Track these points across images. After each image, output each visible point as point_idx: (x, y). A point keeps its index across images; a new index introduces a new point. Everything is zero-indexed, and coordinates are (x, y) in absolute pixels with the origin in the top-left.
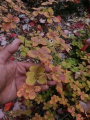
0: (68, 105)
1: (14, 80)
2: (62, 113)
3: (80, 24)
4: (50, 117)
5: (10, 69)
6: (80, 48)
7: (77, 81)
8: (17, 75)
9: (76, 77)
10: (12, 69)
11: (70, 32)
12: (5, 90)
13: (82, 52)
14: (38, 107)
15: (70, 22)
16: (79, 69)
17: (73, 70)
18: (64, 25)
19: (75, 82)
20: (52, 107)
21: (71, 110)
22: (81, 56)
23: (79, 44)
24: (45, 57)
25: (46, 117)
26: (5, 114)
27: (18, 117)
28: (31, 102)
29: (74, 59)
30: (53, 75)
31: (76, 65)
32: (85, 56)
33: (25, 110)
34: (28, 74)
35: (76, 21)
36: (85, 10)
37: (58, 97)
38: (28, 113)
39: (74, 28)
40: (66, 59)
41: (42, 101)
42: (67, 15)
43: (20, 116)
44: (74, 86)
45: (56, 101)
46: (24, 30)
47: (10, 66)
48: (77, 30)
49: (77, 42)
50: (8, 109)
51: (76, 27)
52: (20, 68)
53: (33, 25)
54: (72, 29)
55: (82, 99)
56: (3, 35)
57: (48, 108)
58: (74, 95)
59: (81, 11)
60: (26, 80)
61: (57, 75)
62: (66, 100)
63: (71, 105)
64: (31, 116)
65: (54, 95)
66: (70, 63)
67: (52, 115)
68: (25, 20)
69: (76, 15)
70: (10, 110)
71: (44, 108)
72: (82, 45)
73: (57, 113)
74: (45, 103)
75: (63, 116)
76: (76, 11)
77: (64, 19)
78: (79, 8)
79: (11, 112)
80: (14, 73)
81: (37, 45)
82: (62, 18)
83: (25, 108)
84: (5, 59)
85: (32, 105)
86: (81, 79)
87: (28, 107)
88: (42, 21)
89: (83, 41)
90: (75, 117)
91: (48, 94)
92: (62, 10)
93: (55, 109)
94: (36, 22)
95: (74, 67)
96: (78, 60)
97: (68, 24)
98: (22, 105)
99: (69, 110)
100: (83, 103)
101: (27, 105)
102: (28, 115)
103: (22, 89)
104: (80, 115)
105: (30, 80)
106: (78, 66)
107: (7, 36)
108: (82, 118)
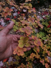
0: (40, 58)
1: (11, 45)
2: (36, 63)
3: (46, 12)
4: (30, 65)
5: (9, 39)
6: (47, 26)
7: (46, 45)
8: (12, 42)
9: (45, 43)
10: (10, 39)
11: (41, 17)
12: (6, 51)
13: (48, 28)
14: (23, 60)
15: (40, 11)
16: (46, 38)
17: (43, 39)
18: (37, 13)
19: (44, 45)
20: (31, 60)
21: (42, 61)
22: (47, 31)
23: (46, 24)
24: (29, 32)
25: (27, 65)
26: (4, 64)
27: (11, 65)
28: (19, 57)
29: (43, 32)
30: (34, 42)
31: (44, 36)
32: (49, 31)
33: (15, 62)
34: (19, 41)
35: (44, 11)
36: (49, 4)
37: (34, 54)
38: (17, 63)
39: (43, 14)
40: (38, 32)
41: (25, 56)
42: (39, 7)
43: (12, 65)
44: (44, 48)
45: (33, 56)
46: (14, 16)
47: (9, 37)
48: (45, 16)
49: (45, 23)
50: (5, 61)
51: (44, 14)
52: (14, 38)
53: (19, 13)
54: (42, 15)
55: (48, 55)
56: (2, 19)
57: (29, 60)
58: (44, 53)
59: (47, 5)
60: (19, 45)
61: (36, 42)
62: (39, 56)
63: (42, 58)
64: (18, 65)
65: (32, 53)
66: (41, 35)
67: (31, 64)
68: (15, 10)
69: (44, 7)
70: (7, 62)
71: (26, 60)
72: (48, 25)
73: (33, 63)
74: (27, 58)
75: (37, 65)
76: (44, 5)
77: (37, 10)
78: (46, 3)
79: (8, 63)
80: (11, 41)
81: (24, 25)
82: (36, 9)
83: (15, 60)
84: (6, 33)
85: (19, 59)
86: (48, 44)
87: (17, 60)
88: (24, 11)
89: (48, 22)
90: (45, 65)
91: (28, 53)
92: (36, 4)
93: (32, 60)
94: (21, 11)
95: (44, 37)
96: (45, 33)
97: (39, 12)
98: (14, 58)
99: (41, 61)
100: (49, 57)
101: (16, 58)
102: (17, 64)
103: (16, 50)
104: (47, 64)
105: (20, 45)
106: (45, 36)
107: (4, 20)
108: (48, 65)
